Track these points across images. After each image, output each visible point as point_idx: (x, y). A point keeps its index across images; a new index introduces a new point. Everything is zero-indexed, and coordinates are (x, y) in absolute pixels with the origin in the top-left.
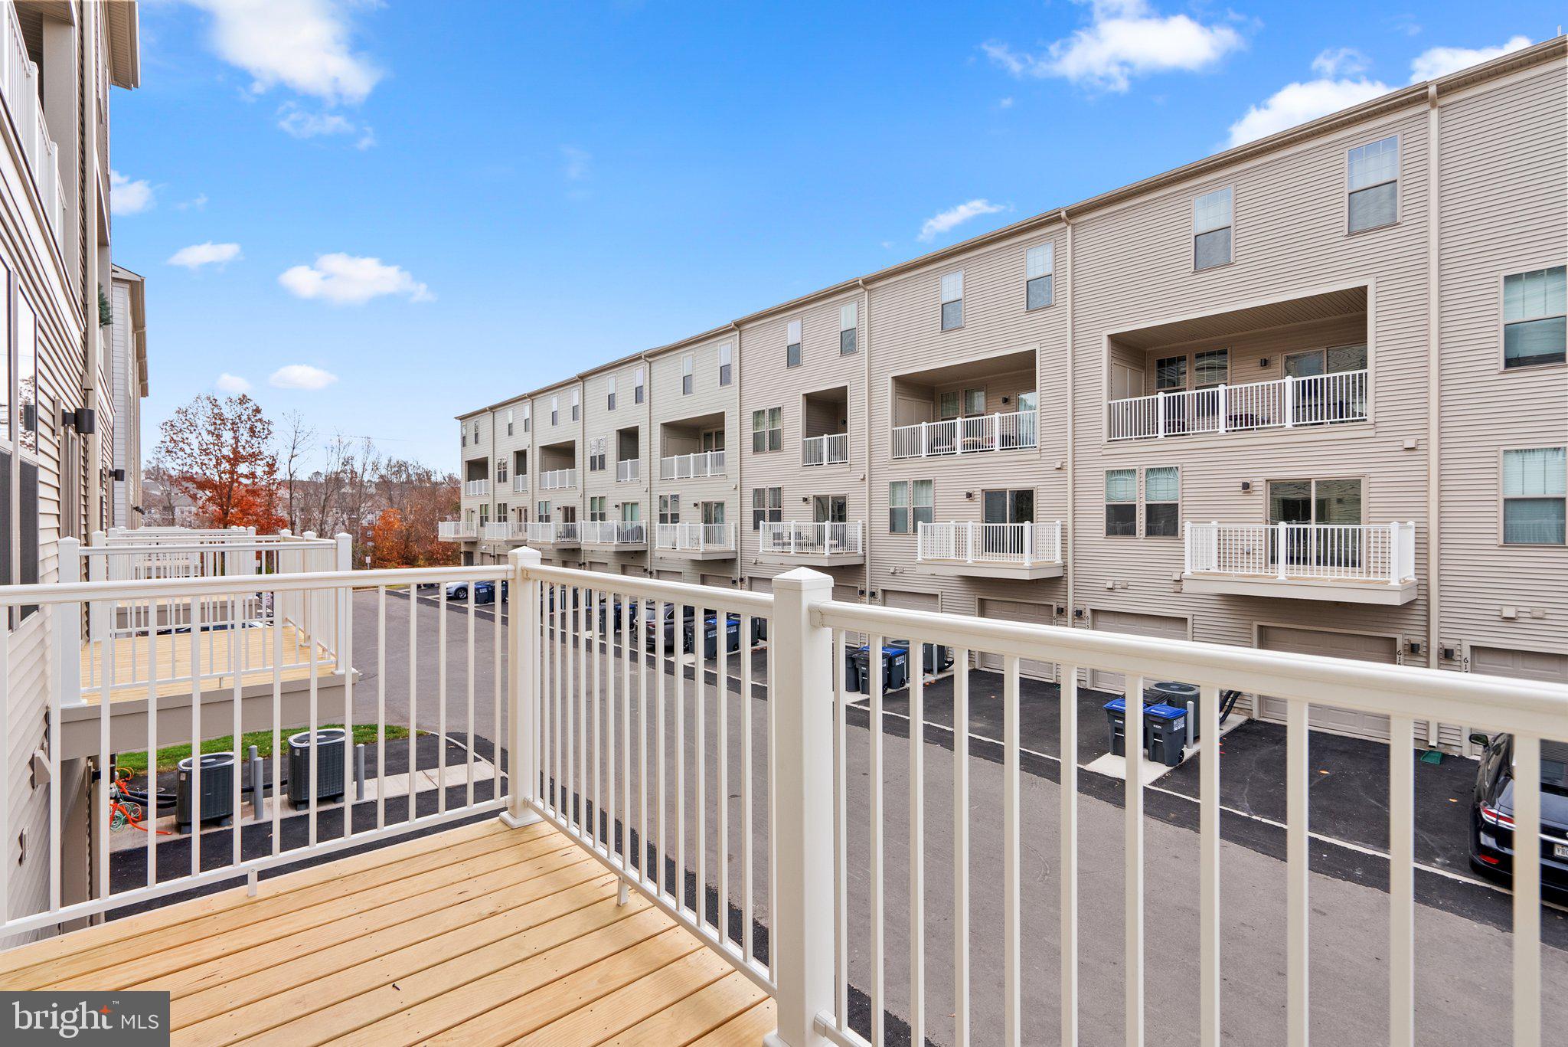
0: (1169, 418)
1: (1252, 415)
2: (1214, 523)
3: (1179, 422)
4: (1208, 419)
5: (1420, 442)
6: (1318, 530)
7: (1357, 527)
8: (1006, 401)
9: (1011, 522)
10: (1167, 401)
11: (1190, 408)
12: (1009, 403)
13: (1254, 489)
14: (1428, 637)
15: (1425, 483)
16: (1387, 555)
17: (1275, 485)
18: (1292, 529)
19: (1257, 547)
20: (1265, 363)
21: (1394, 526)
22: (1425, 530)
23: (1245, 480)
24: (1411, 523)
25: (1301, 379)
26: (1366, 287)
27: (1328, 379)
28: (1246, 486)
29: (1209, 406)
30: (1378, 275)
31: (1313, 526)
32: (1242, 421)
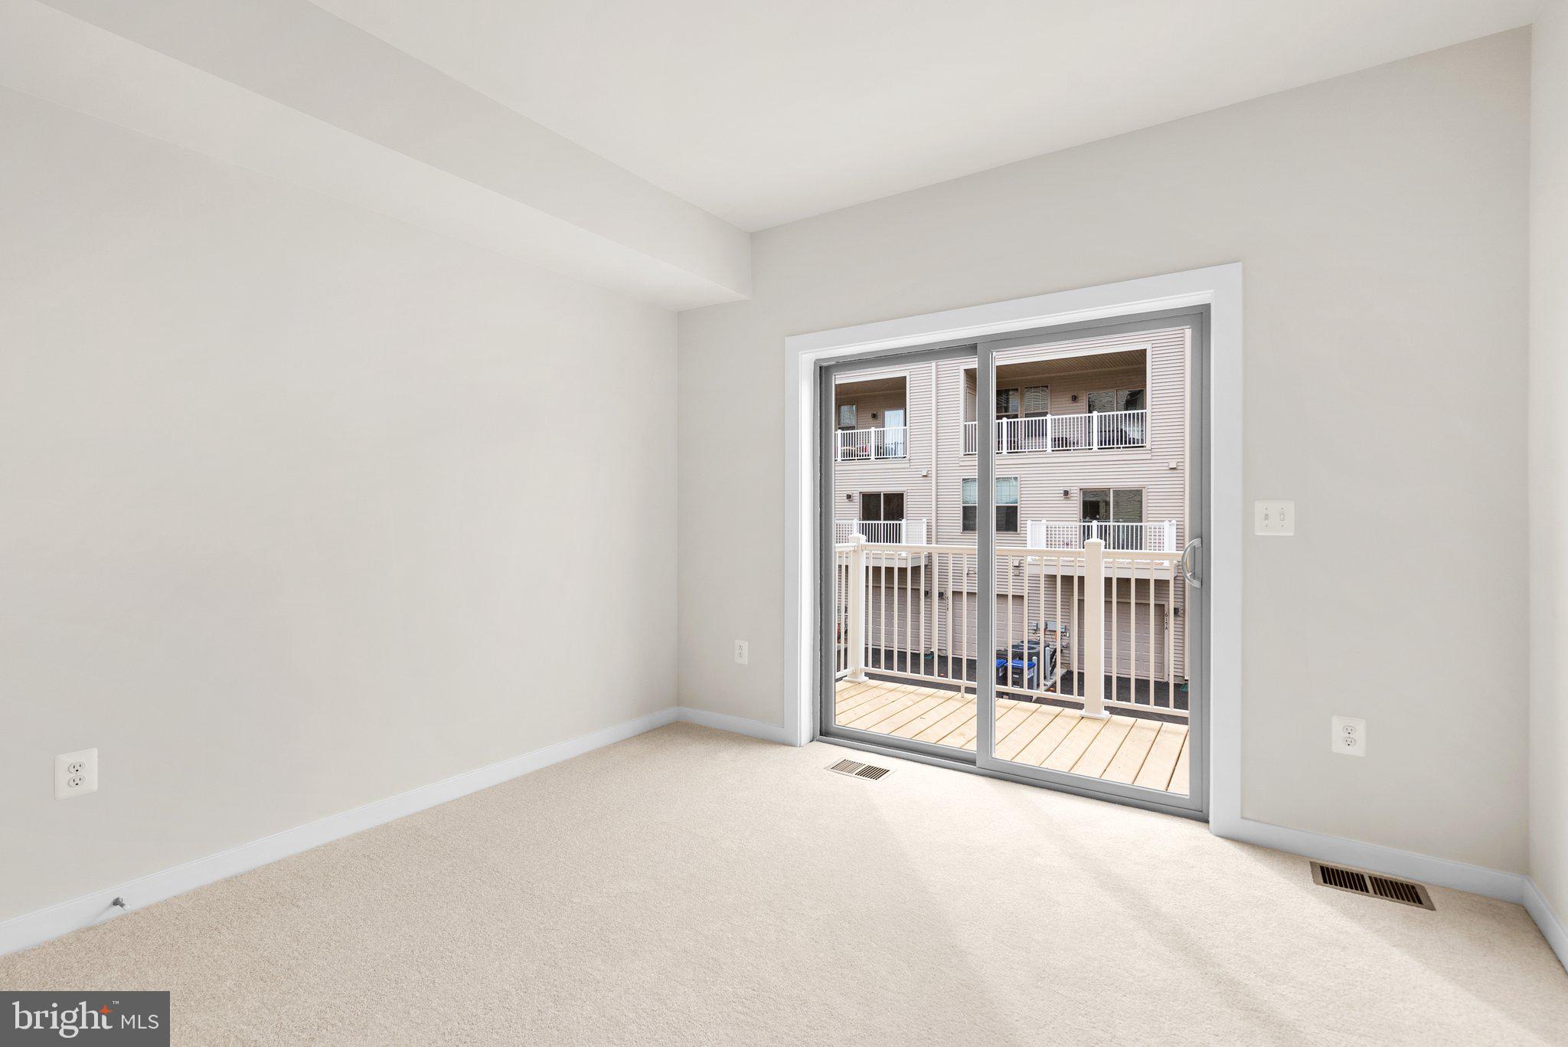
0: (1011, 437)
1: (1066, 438)
2: (1044, 521)
3: (1014, 441)
4: (1036, 440)
5: (1179, 464)
6: (1114, 526)
7: (1139, 524)
8: (874, 416)
9: (885, 520)
10: (1009, 425)
11: (1021, 432)
12: (877, 419)
13: (1072, 495)
14: (1184, 602)
15: (1182, 493)
16: (1162, 541)
17: (1085, 492)
18: (1101, 526)
19: (1073, 540)
20: (1075, 399)
21: (1166, 524)
22: (1182, 527)
23: (1066, 489)
24: (1174, 522)
25: (1103, 414)
26: (1146, 350)
27: (1117, 415)
28: (1066, 493)
29: (1038, 431)
30: (1153, 342)
31: (1112, 524)
32: (1061, 443)
